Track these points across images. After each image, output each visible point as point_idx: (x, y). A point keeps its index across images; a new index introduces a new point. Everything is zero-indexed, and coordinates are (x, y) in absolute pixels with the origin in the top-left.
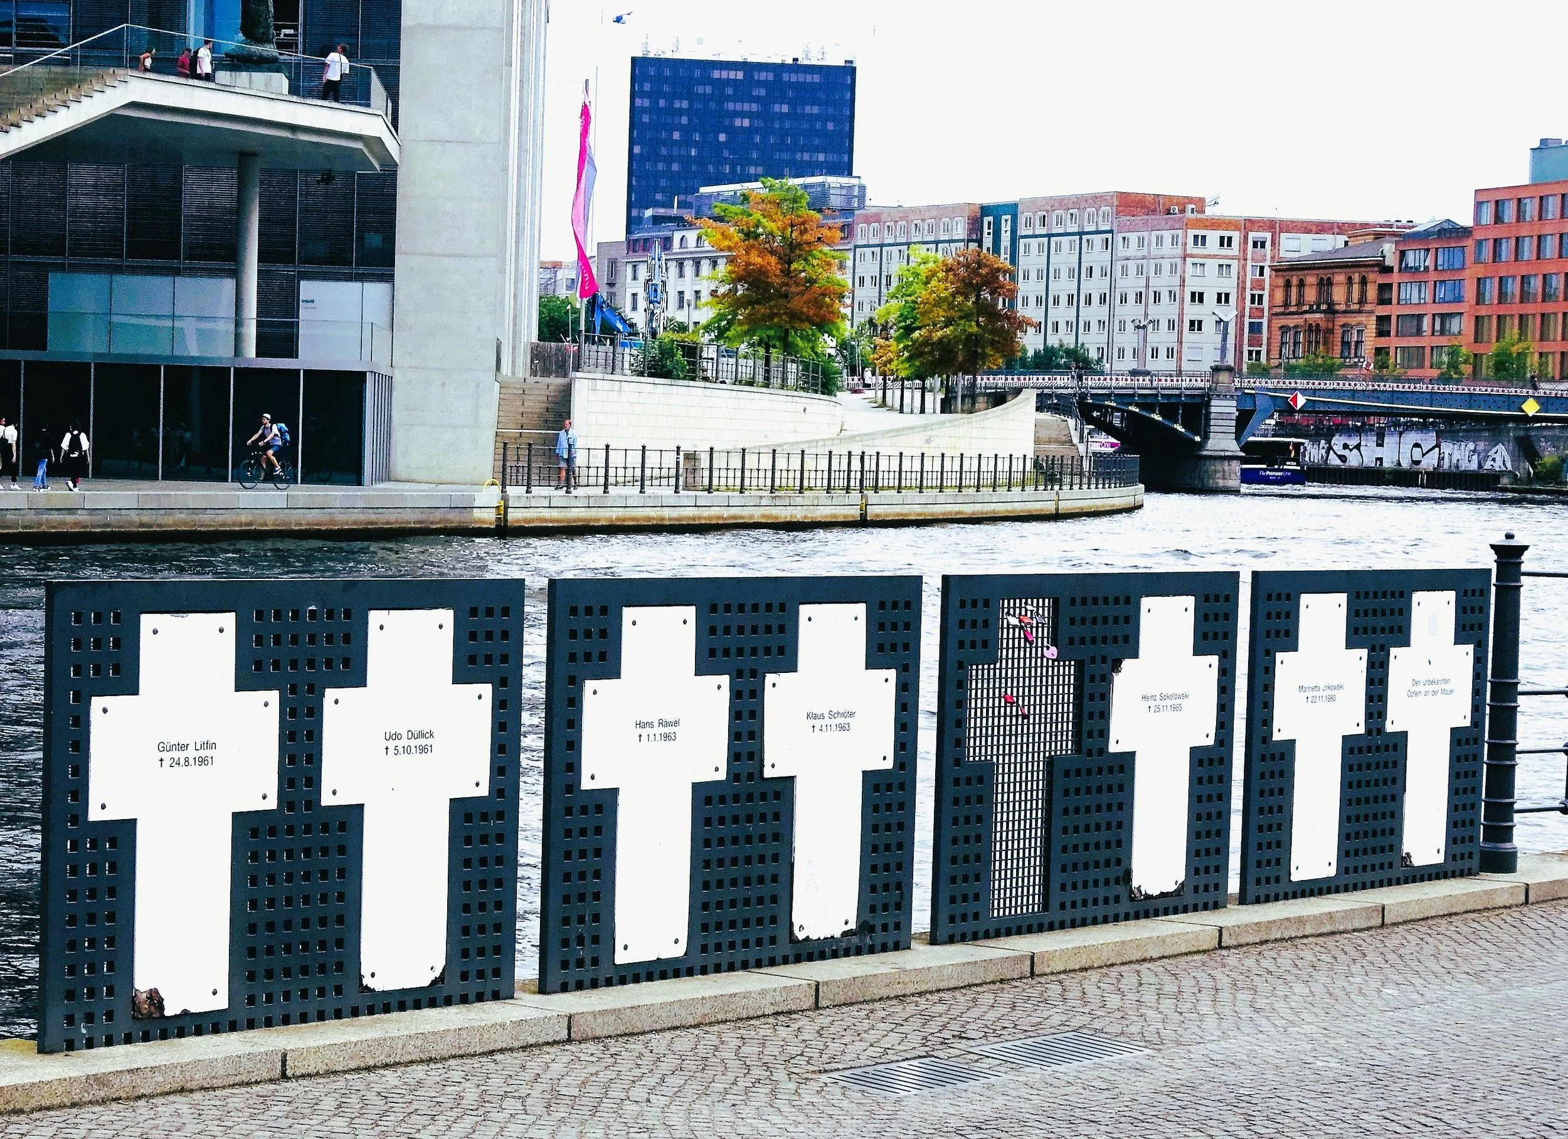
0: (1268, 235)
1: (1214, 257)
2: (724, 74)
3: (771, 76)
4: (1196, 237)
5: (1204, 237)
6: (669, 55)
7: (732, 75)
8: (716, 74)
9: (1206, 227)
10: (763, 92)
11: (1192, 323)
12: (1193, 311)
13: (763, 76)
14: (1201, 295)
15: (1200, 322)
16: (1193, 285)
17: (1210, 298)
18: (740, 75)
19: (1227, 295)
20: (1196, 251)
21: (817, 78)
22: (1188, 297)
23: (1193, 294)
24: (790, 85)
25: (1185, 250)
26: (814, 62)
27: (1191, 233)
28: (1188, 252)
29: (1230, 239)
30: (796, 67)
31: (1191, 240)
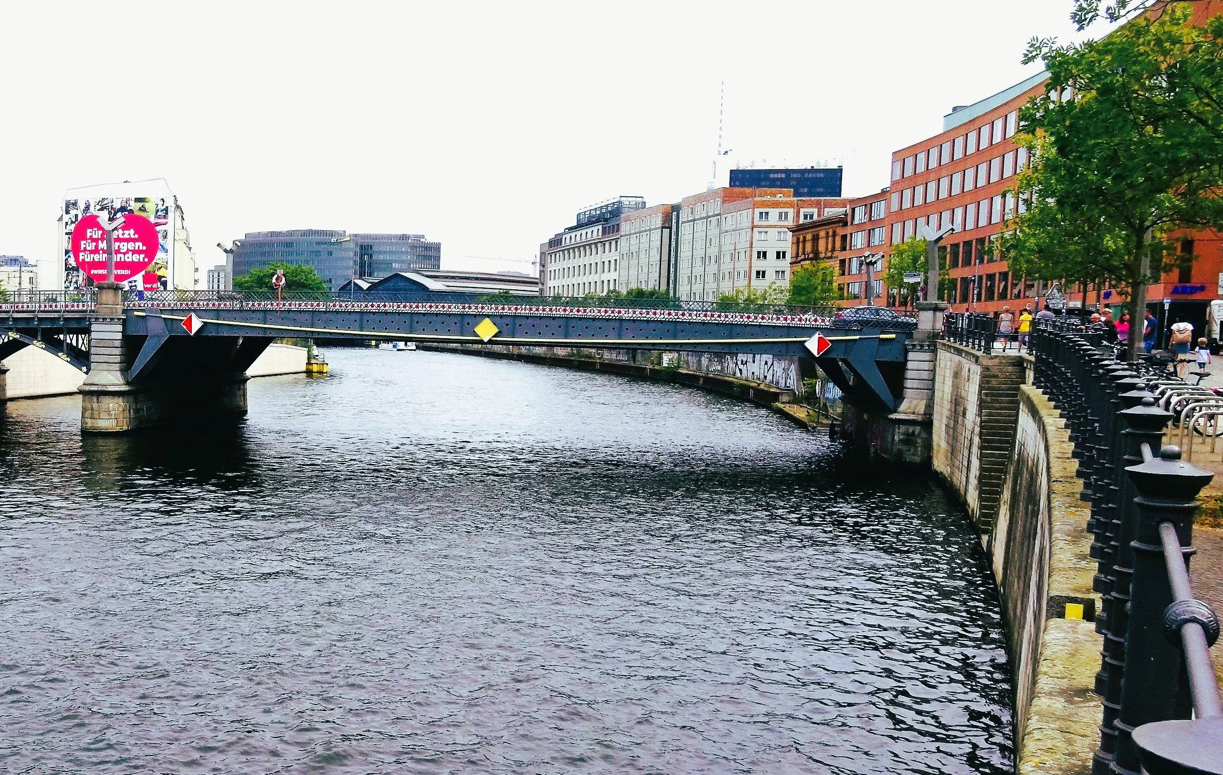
0: (815, 211)
1: (775, 227)
2: (776, 176)
3: (799, 176)
4: (761, 213)
5: (767, 213)
6: (749, 168)
7: (779, 176)
8: (772, 176)
9: (768, 206)
10: (795, 183)
11: (758, 273)
12: (759, 265)
13: (795, 176)
14: (765, 253)
15: (764, 272)
16: (758, 247)
17: (771, 255)
18: (783, 176)
19: (784, 253)
20: (760, 223)
21: (822, 175)
22: (755, 255)
23: (759, 253)
24: (808, 179)
25: (753, 222)
26: (822, 167)
27: (757, 211)
28: (755, 224)
29: (786, 213)
30: (813, 170)
31: (757, 216)
